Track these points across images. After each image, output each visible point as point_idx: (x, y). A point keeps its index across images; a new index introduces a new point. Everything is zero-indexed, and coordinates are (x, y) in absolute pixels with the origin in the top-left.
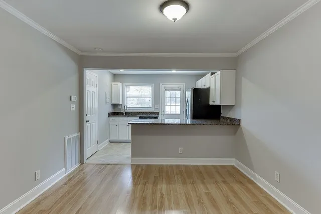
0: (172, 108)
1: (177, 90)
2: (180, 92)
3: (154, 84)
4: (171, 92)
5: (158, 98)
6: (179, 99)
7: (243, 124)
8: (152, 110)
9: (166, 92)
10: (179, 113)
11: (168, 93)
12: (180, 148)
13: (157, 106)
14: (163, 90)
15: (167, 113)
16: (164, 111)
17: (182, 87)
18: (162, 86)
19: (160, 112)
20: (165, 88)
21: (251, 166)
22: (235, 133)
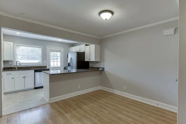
0: (55, 63)
1: (59, 52)
2: (60, 53)
3: (42, 47)
4: (54, 53)
5: (45, 56)
6: (60, 57)
7: (105, 70)
8: (41, 64)
9: (51, 53)
10: (60, 66)
11: (52, 54)
12: (79, 86)
13: (45, 62)
14: (49, 51)
15: (52, 66)
16: (49, 65)
17: (61, 50)
18: (49, 48)
19: (47, 66)
20: (50, 50)
21: (112, 87)
22: (101, 74)
